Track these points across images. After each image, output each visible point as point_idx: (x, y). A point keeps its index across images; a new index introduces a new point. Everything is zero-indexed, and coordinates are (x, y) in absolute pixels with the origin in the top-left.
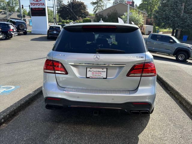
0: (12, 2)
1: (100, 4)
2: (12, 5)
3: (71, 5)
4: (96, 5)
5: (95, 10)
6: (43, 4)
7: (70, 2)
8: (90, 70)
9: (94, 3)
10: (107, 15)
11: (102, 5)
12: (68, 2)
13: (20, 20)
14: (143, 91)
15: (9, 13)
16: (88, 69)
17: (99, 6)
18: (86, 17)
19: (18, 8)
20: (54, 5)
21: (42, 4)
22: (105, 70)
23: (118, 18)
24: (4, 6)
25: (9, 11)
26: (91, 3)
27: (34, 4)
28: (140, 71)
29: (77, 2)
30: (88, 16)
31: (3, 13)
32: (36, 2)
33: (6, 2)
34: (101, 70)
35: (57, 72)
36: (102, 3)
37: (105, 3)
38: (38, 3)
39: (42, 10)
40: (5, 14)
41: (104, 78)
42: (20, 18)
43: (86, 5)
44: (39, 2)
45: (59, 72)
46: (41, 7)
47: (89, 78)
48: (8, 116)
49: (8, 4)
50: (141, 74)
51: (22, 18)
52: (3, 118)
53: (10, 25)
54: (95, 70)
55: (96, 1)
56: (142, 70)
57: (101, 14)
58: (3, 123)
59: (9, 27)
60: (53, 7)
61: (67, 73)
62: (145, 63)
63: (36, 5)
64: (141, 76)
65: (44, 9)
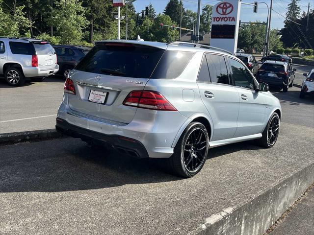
0: (206, 16)
2: (207, 20)
3: (308, 19)
6: (233, 18)
7: (306, 12)
12: (304, 14)
16: (92, 91)
20: (269, 21)
21: (231, 19)
22: (105, 94)
27: (218, 19)
31: (190, 33)
32: (222, 16)
38: (225, 17)
41: (102, 104)
44: (227, 16)
45: (71, 92)
46: (228, 23)
47: (89, 101)
48: (36, 136)
50: (137, 104)
54: (97, 93)
56: (138, 99)
58: (28, 140)
61: (75, 94)
62: (143, 90)
63: (222, 21)
64: (138, 107)
65: (234, 27)
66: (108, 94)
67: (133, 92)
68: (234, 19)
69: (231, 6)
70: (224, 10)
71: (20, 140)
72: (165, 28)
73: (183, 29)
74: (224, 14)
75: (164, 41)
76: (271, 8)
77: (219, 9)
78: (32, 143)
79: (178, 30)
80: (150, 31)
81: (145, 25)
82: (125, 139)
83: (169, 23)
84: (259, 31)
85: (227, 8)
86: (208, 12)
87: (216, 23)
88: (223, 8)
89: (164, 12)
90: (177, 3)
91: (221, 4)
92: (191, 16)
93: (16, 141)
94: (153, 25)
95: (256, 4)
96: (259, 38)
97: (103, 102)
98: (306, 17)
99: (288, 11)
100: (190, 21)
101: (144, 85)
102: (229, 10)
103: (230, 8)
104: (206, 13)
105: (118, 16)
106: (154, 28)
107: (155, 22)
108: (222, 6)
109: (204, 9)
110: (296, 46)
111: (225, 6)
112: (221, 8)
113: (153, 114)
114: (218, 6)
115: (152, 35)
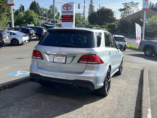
0: (52, 10)
1: (128, 10)
2: (52, 12)
3: (100, 12)
4: (124, 11)
5: (122, 16)
8: (56, 57)
9: (121, 10)
10: (131, 21)
11: (129, 11)
12: (98, 9)
13: (53, 25)
14: (87, 73)
15: (49, 19)
16: (55, 57)
17: (127, 12)
18: (113, 22)
19: (57, 15)
20: (84, 13)
21: (71, 12)
22: (65, 58)
23: (136, 23)
24: (46, 13)
25: (49, 18)
26: (119, 10)
27: (64, 12)
28: (86, 60)
29: (105, 9)
30: (115, 22)
31: (44, 19)
32: (66, 11)
33: (48, 10)
34: (62, 58)
35: (38, 58)
36: (129, 9)
37: (133, 9)
38: (68, 11)
39: (70, 17)
40: (46, 20)
41: (63, 63)
42: (53, 24)
43: (113, 12)
44: (69, 11)
45: (39, 58)
46: (70, 14)
47: (55, 62)
48: (11, 85)
49: (49, 12)
50: (87, 62)
51: (55, 23)
52: (7, 85)
53: (44, 29)
54: (59, 57)
55: (124, 8)
56: (87, 59)
57: (125, 19)
58: (7, 88)
59: (42, 31)
60: (83, 14)
61: (43, 59)
62: (90, 54)
63: (66, 13)
64: (87, 63)
65: (72, 16)
66: (66, 57)
67: (83, 56)
68: (72, 12)
69: (70, 5)
70: (67, 8)
71: (3, 88)
72: (32, 17)
73: (41, 17)
74: (67, 9)
75: (32, 23)
76: (85, 7)
77: (64, 7)
78: (10, 89)
79: (39, 17)
80: (23, 18)
81: (20, 15)
82: (82, 81)
83: (33, 14)
84: (78, 18)
85: (68, 7)
86: (53, 8)
87: (64, 14)
88: (66, 7)
89: (29, 8)
90: (36, 3)
91: (65, 5)
92: (44, 10)
93: (1, 89)
94: (25, 15)
95: (79, 4)
96: (78, 21)
97: (64, 62)
98: (99, 11)
99: (89, 8)
100: (44, 13)
101: (89, 52)
102: (69, 8)
103: (70, 7)
104: (51, 9)
105: (12, 11)
106: (25, 17)
107: (25, 14)
108: (66, 6)
109: (50, 7)
110: (96, 24)
111: (67, 6)
112: (65, 7)
113: (95, 67)
114: (64, 6)
115: (25, 21)
